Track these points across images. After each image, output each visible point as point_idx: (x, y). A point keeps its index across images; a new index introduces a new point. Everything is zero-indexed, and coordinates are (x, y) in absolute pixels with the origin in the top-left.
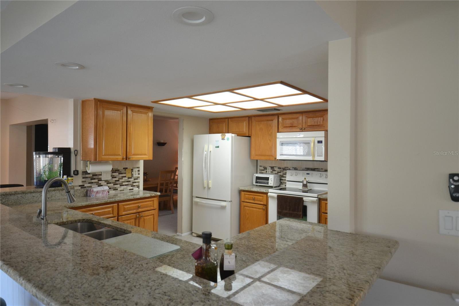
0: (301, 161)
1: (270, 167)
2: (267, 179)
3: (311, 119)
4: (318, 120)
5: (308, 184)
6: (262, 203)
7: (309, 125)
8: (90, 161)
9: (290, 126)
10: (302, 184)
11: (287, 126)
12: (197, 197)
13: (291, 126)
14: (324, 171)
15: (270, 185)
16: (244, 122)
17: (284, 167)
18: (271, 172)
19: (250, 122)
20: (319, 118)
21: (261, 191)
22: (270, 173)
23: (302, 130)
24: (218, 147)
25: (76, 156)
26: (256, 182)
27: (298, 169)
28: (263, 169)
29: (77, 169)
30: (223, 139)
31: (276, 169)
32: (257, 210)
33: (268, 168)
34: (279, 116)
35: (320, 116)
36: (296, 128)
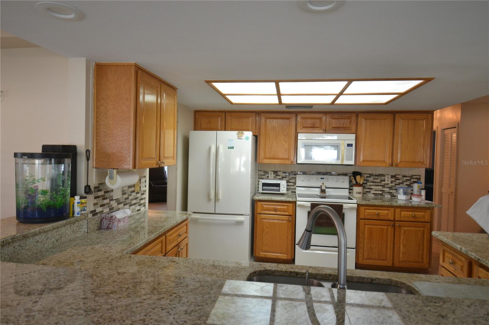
0: (311, 165)
2: (278, 185)
3: (337, 120)
4: (344, 122)
6: (287, 213)
7: (334, 126)
8: (118, 169)
9: (311, 126)
11: (308, 126)
12: (194, 213)
13: (312, 126)
15: (281, 192)
18: (274, 177)
19: (258, 118)
20: (346, 120)
21: (286, 200)
23: (326, 131)
24: (233, 148)
26: (263, 190)
27: (308, 174)
28: (263, 174)
29: (89, 185)
32: (280, 222)
33: (270, 173)
34: (298, 114)
35: (346, 118)
36: (318, 129)
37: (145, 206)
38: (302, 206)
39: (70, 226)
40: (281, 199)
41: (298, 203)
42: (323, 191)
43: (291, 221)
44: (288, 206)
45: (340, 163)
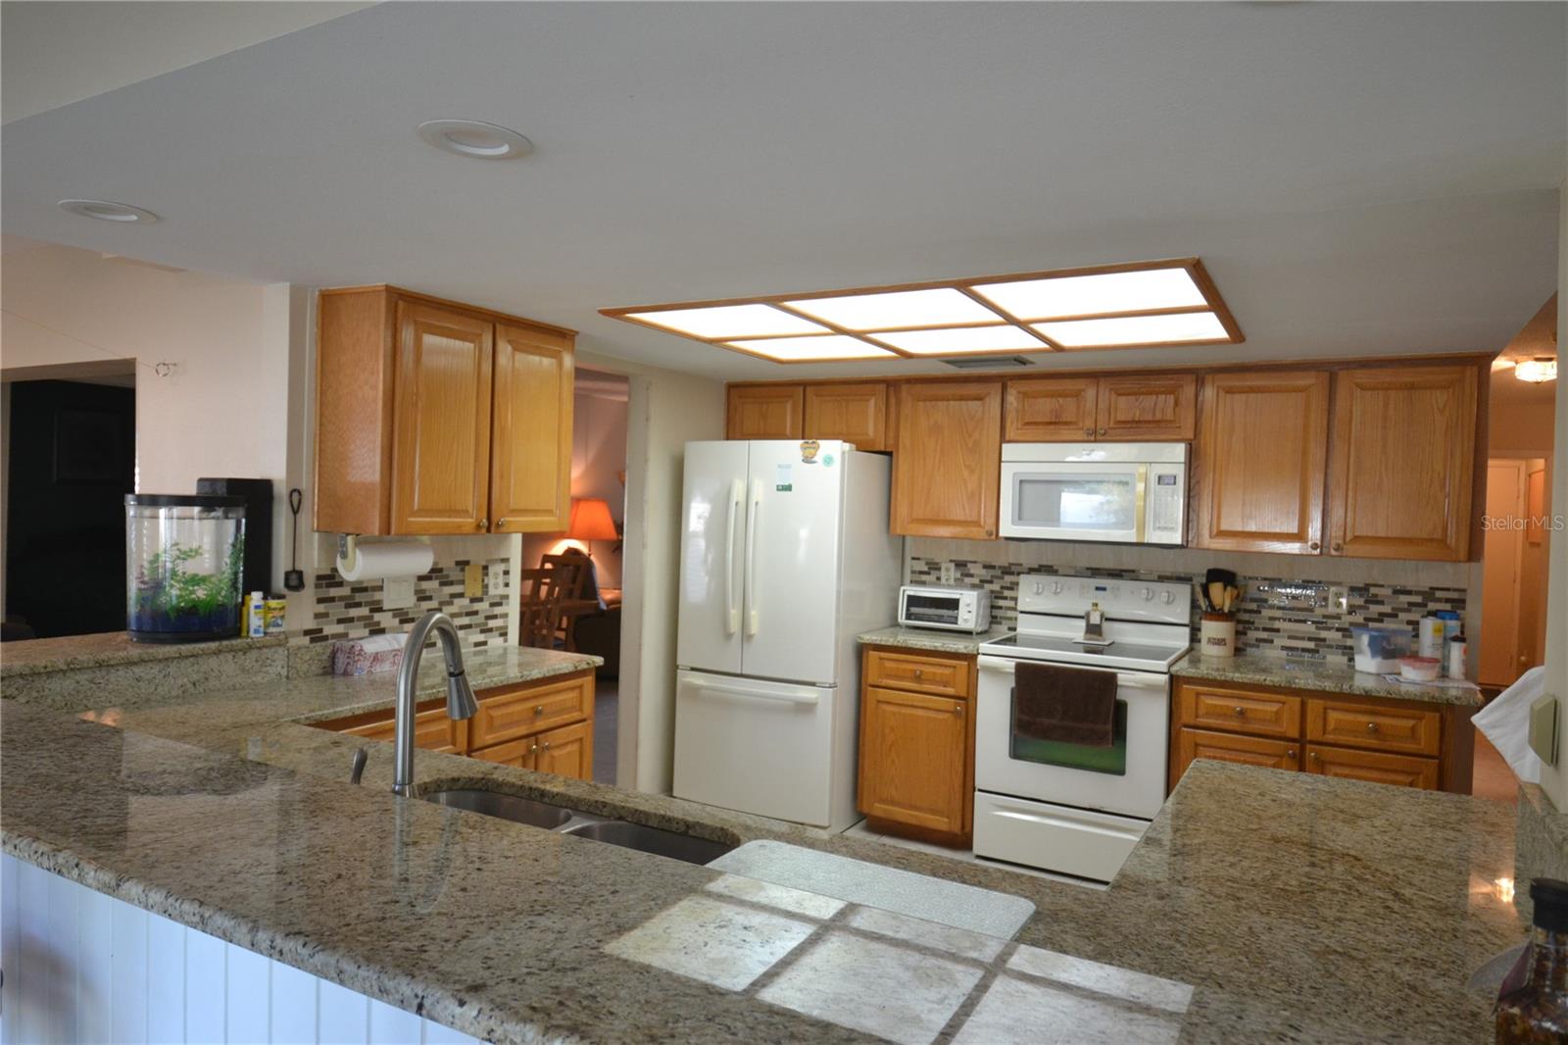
0: (1071, 545)
1: (951, 561)
2: (953, 604)
3: (1133, 397)
4: (1156, 404)
5: (1106, 625)
6: (950, 691)
7: (1123, 419)
8: (357, 535)
9: (1048, 420)
10: (1082, 623)
11: (1038, 420)
12: (693, 669)
13: (1054, 420)
14: (1156, 578)
15: (961, 625)
16: (868, 400)
17: (1007, 565)
18: (956, 580)
19: (893, 400)
20: (1162, 397)
21: (948, 650)
22: (952, 582)
23: (1096, 436)
24: (788, 488)
25: (295, 512)
26: (909, 616)
27: (1060, 572)
28: (926, 569)
29: (297, 568)
30: (808, 460)
31: (973, 569)
32: (932, 714)
33: (943, 566)
34: (1009, 383)
35: (1163, 389)
36: (1071, 427)
37: (504, 634)
38: (994, 671)
39: (234, 657)
40: (935, 647)
41: (981, 658)
42: (1093, 630)
43: (964, 713)
44: (955, 667)
45: (1134, 540)
